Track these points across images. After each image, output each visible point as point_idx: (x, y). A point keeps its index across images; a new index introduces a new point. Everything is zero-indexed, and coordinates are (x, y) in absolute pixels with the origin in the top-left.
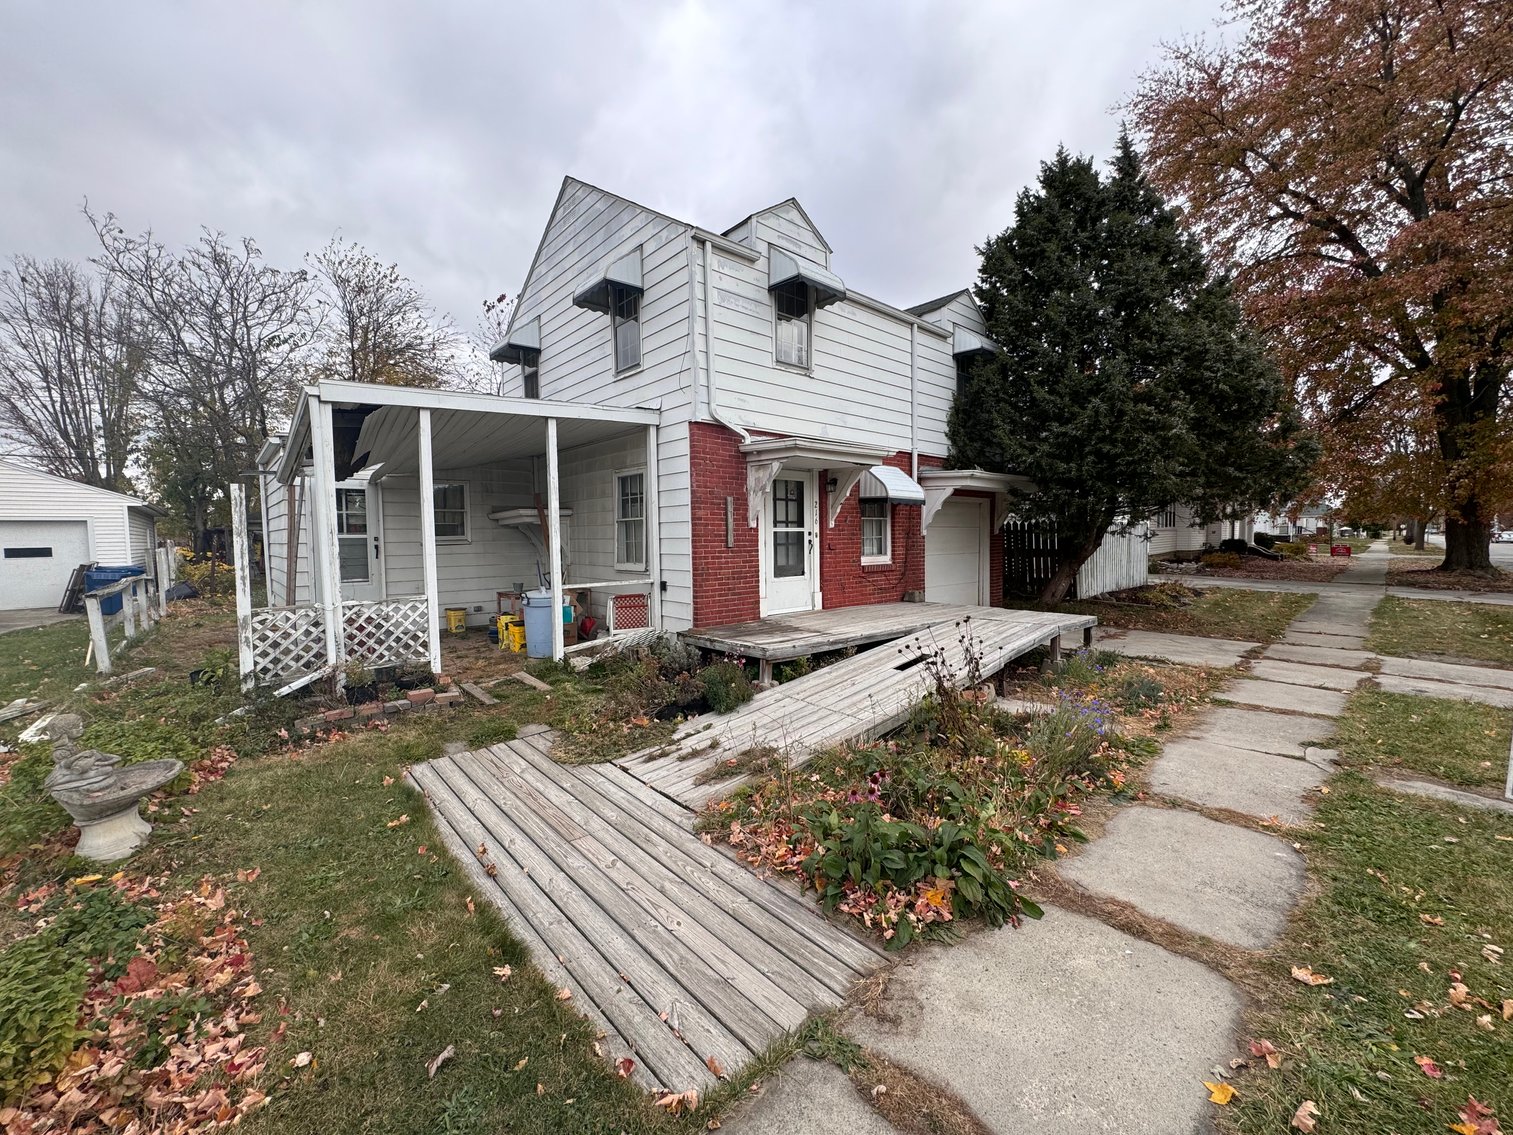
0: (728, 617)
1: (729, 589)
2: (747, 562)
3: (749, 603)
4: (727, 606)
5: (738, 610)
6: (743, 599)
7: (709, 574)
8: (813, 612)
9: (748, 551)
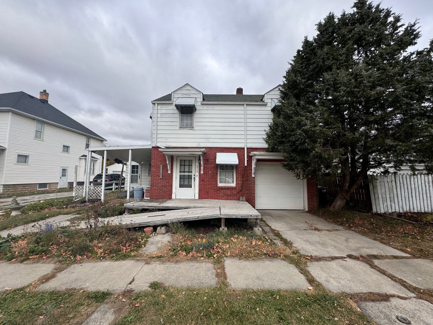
0: (160, 197)
1: (161, 190)
2: (168, 183)
3: (167, 194)
4: (160, 194)
5: (163, 196)
6: (165, 193)
7: (154, 185)
8: (194, 200)
9: (168, 180)
